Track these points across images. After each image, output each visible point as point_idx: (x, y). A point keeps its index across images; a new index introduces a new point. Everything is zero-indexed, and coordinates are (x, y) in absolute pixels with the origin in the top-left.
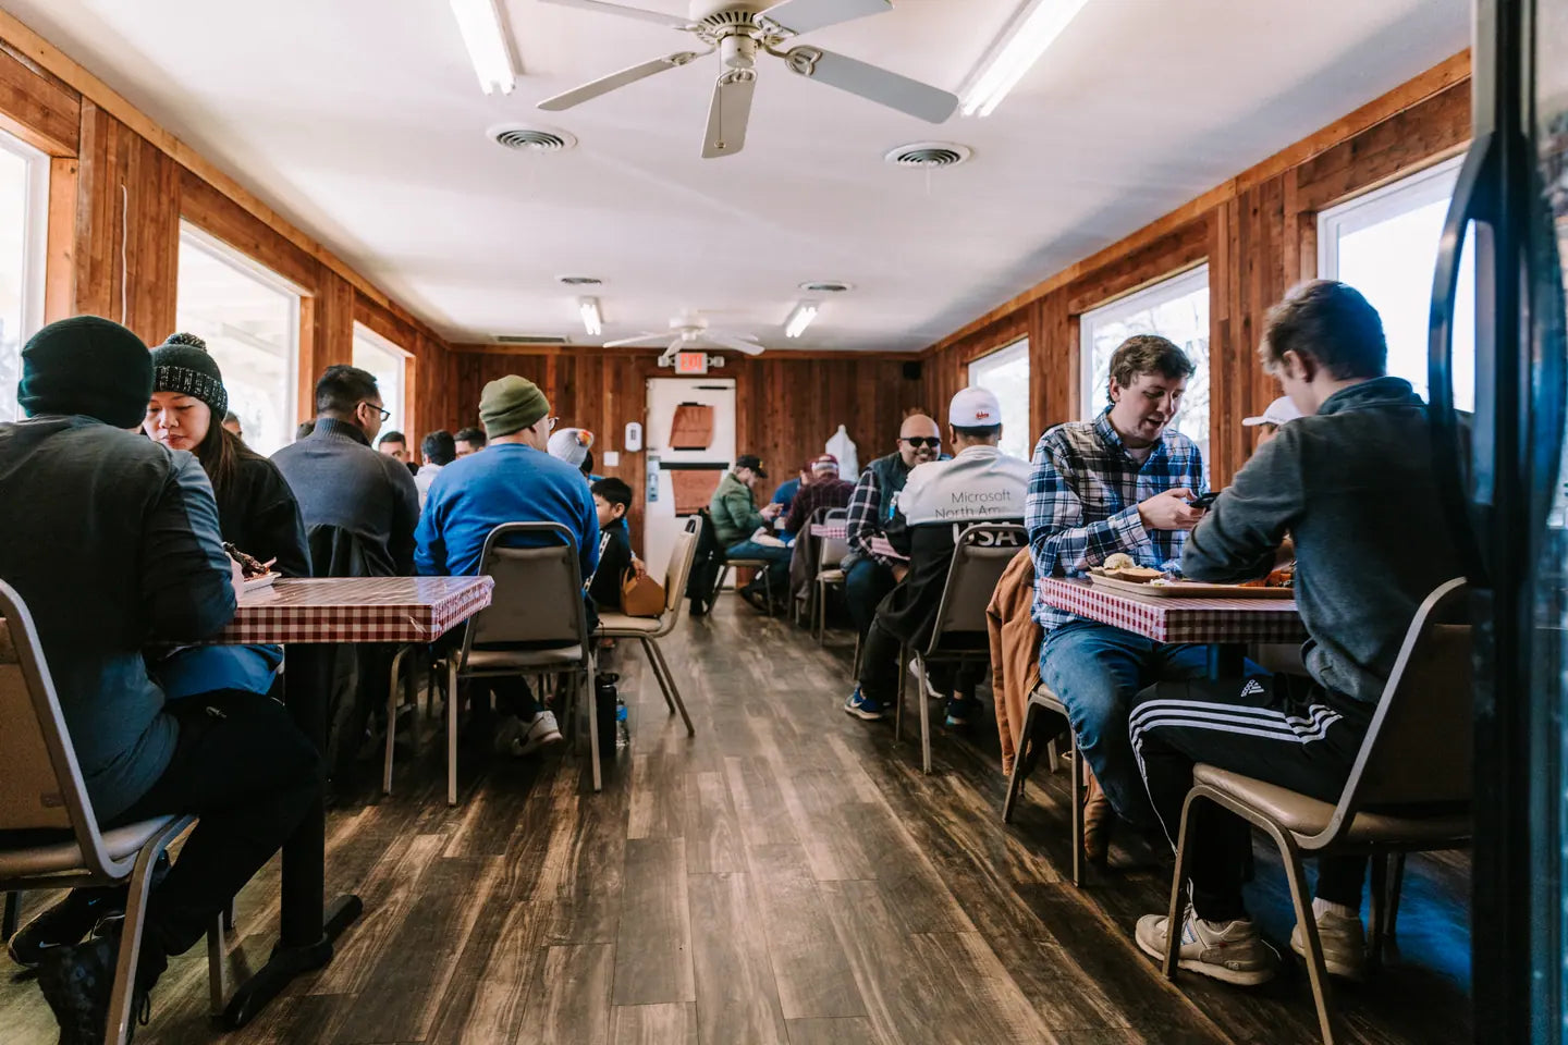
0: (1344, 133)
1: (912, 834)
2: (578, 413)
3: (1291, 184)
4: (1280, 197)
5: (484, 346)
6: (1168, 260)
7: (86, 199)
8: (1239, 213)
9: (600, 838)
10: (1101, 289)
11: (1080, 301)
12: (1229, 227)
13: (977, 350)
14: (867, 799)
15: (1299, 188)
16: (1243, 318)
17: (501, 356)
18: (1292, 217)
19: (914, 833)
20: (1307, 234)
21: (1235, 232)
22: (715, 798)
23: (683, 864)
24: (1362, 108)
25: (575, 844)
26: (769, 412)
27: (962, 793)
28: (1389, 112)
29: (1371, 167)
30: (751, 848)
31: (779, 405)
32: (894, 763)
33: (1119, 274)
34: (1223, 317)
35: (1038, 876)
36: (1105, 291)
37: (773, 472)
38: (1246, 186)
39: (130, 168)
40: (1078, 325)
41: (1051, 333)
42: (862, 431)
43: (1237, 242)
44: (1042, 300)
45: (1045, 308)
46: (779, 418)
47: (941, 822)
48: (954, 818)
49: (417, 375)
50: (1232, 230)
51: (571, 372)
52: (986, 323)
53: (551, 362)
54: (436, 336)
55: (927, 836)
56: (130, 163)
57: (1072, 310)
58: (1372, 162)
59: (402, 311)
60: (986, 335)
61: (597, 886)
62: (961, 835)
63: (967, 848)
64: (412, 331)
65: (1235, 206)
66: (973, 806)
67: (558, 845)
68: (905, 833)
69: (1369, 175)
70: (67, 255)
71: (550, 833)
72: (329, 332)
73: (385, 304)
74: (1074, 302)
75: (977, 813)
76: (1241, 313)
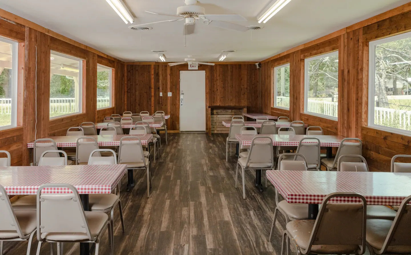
0: (375, 21)
1: (236, 233)
2: (160, 81)
3: (361, 32)
4: (358, 36)
5: (134, 63)
6: (327, 48)
7: (27, 52)
8: (347, 38)
9: (153, 230)
10: (309, 53)
11: (304, 56)
12: (344, 42)
13: (276, 64)
14: (226, 219)
15: (363, 34)
16: (348, 70)
17: (139, 65)
18: (361, 43)
19: (237, 232)
20: (365, 48)
21: (346, 44)
22: (186, 217)
23: (173, 241)
24: (380, 14)
25: (147, 232)
26: (215, 80)
27: (253, 217)
28: (387, 17)
29: (382, 32)
30: (192, 236)
31: (218, 78)
32: (237, 205)
33: (314, 49)
34: (342, 69)
35: (267, 249)
36: (311, 54)
37: (217, 97)
38: (348, 31)
39: (38, 41)
40: (304, 62)
41: (296, 63)
42: (243, 85)
43: (346, 47)
44: (293, 53)
45: (294, 55)
46: (218, 81)
47: (245, 228)
48: (249, 227)
49: (115, 74)
50: (345, 43)
51: (158, 69)
52: (279, 57)
53: (152, 67)
54: (120, 61)
55: (240, 233)
56: (38, 39)
57: (302, 58)
58: (383, 31)
59: (111, 57)
60: (279, 60)
61: (151, 247)
62: (249, 234)
63: (250, 238)
64: (114, 62)
65: (346, 36)
66: (255, 223)
67: (143, 233)
68: (234, 232)
69: (382, 34)
70: (22, 68)
71: (141, 227)
72: (91, 69)
73: (106, 57)
74: (302, 56)
75: (256, 225)
76: (347, 68)
